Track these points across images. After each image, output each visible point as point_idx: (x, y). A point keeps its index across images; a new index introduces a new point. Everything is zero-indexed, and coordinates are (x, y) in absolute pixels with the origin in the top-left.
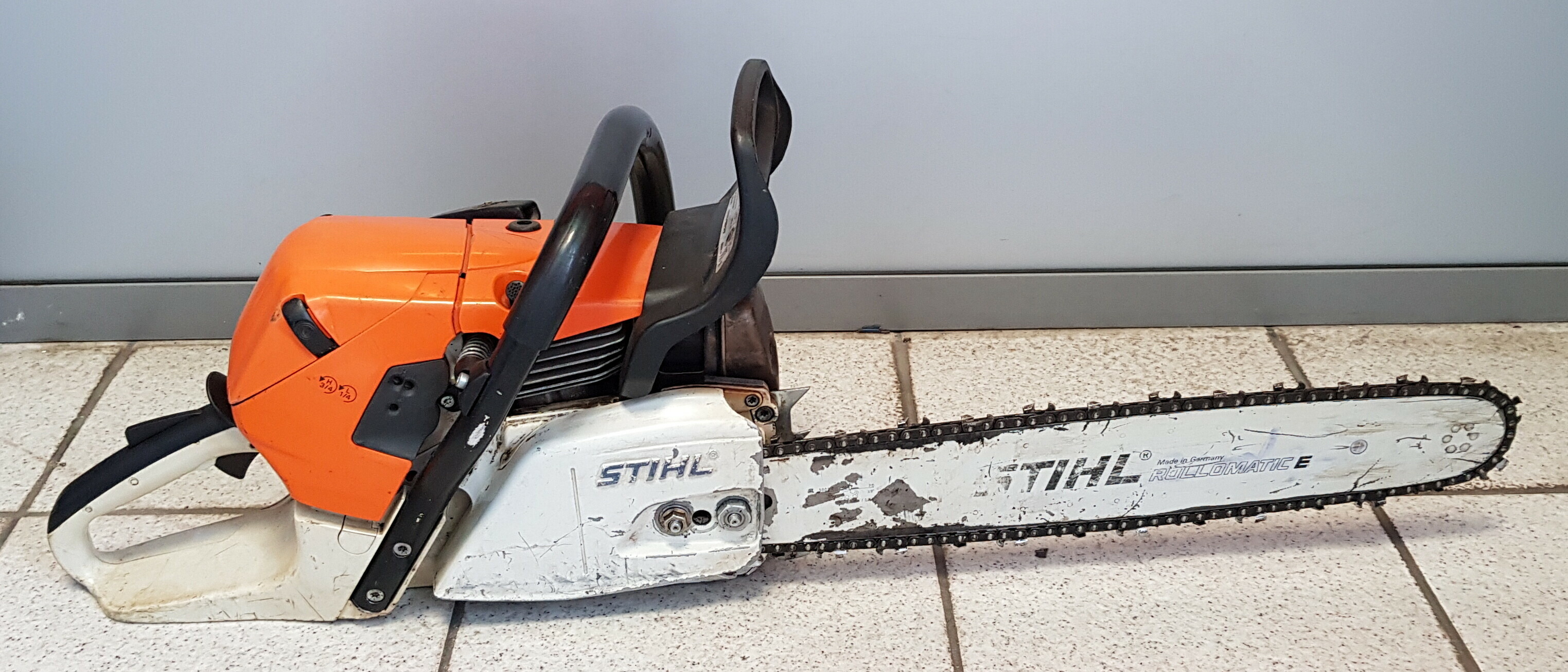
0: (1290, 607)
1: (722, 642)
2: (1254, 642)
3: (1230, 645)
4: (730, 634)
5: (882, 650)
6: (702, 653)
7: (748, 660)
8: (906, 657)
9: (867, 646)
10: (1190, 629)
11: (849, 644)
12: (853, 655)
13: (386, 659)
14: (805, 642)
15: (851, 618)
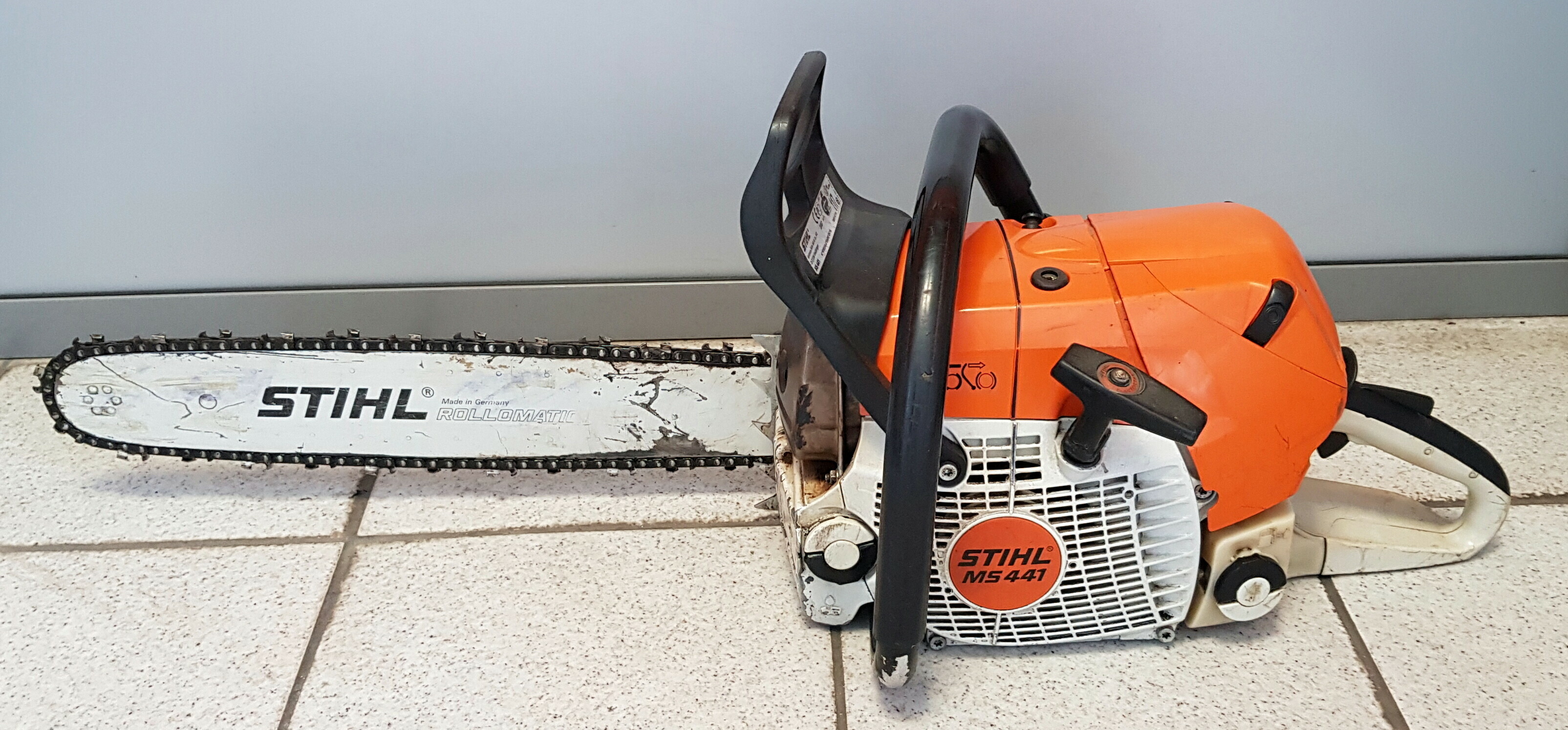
1: (589, 690)
2: (1159, 679)
3: (1134, 684)
4: (599, 680)
5: (761, 696)
6: (566, 704)
7: (615, 711)
8: (786, 704)
9: (745, 692)
11: (726, 689)
12: (729, 703)
13: (222, 716)
14: (680, 689)
15: (731, 660)
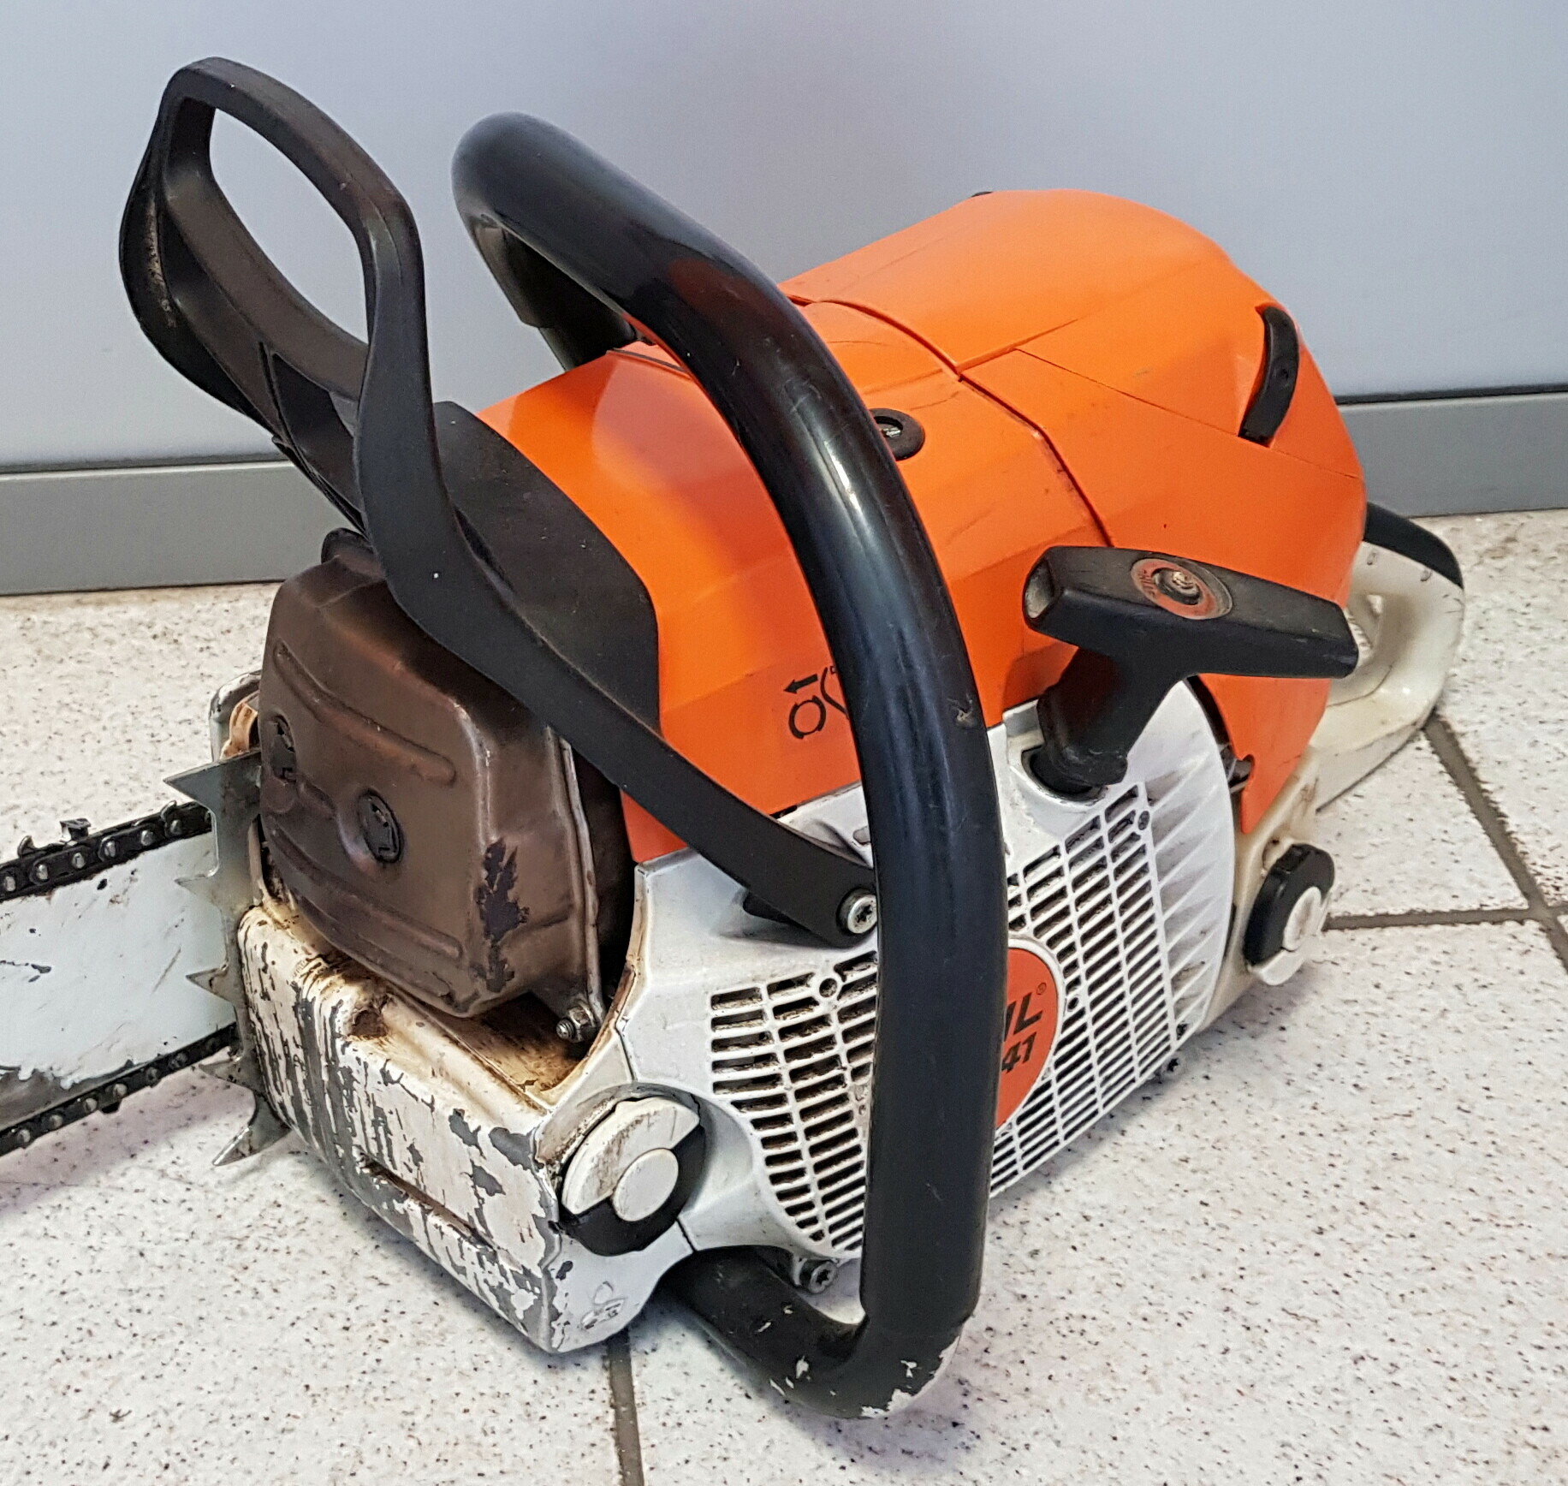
0: (1384, 1207)
7: (127, 1418)
10: (1161, 1278)
